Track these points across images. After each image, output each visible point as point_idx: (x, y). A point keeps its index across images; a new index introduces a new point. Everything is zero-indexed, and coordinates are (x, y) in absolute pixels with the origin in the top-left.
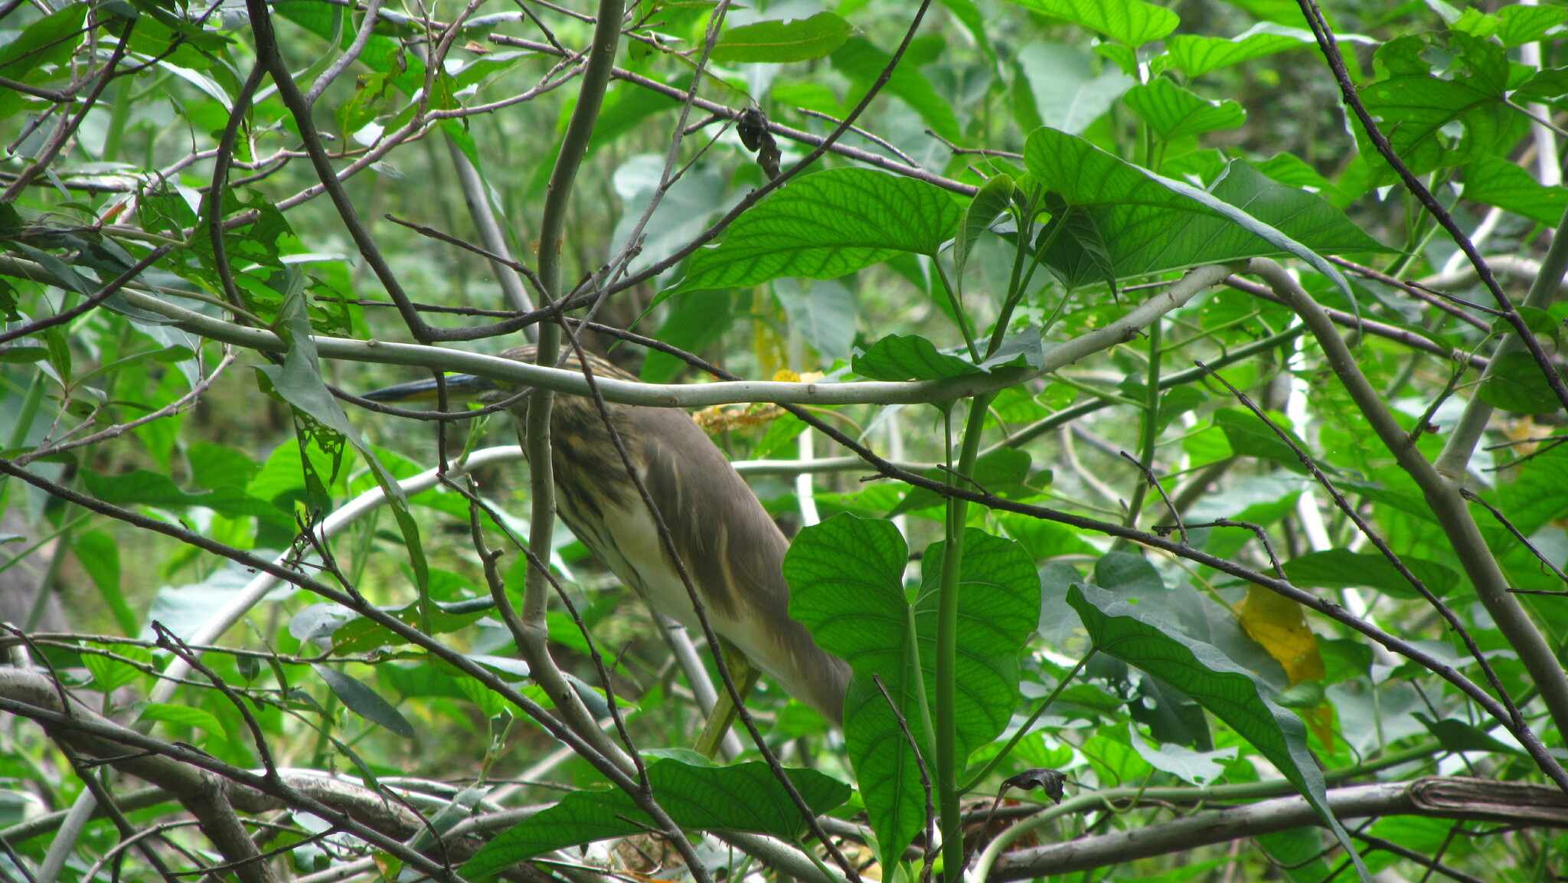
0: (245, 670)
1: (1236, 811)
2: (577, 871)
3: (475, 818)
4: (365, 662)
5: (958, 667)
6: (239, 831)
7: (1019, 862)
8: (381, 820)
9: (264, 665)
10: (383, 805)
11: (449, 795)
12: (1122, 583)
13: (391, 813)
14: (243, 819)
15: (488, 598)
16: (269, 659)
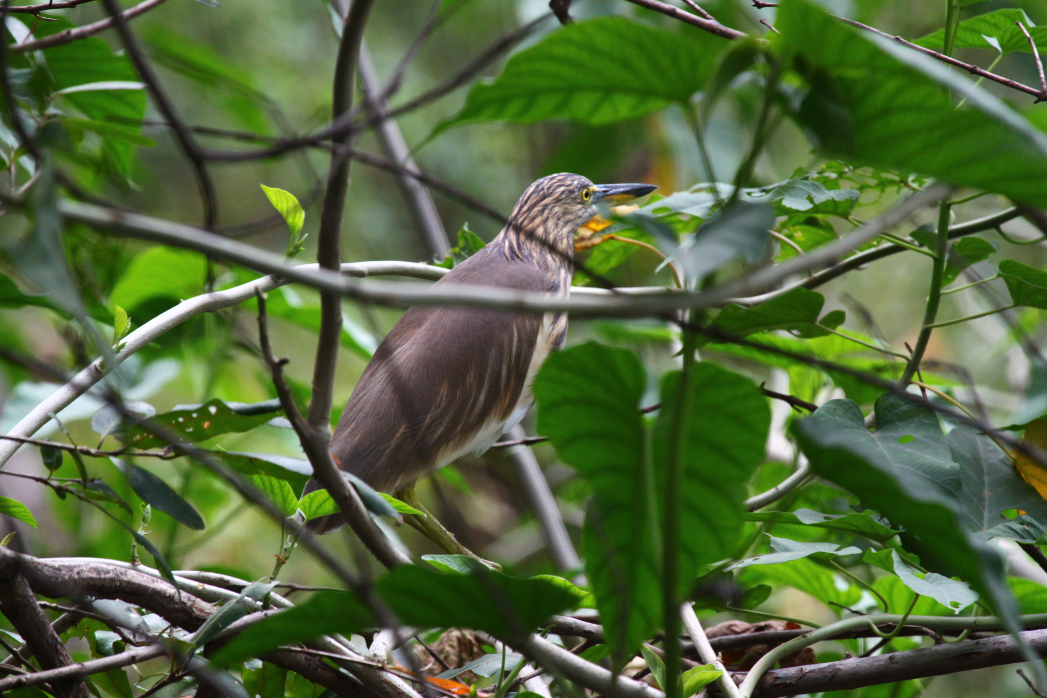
0: (49, 461)
1: (991, 639)
2: (359, 666)
3: (265, 612)
4: (161, 457)
5: (687, 489)
6: (38, 614)
7: (785, 678)
8: (176, 610)
9: (66, 455)
10: (177, 595)
11: (238, 589)
12: (900, 420)
13: (184, 603)
14: (43, 603)
15: (275, 402)
16: (72, 451)
